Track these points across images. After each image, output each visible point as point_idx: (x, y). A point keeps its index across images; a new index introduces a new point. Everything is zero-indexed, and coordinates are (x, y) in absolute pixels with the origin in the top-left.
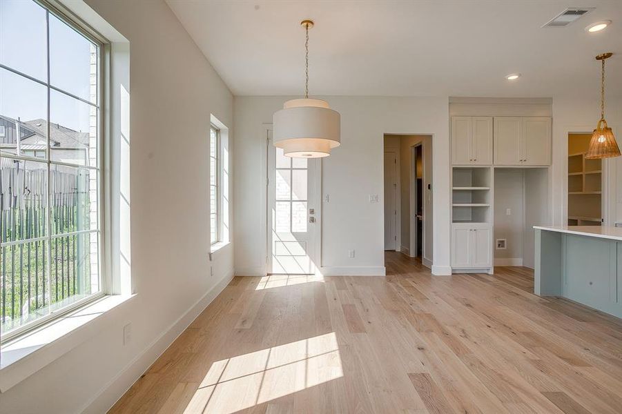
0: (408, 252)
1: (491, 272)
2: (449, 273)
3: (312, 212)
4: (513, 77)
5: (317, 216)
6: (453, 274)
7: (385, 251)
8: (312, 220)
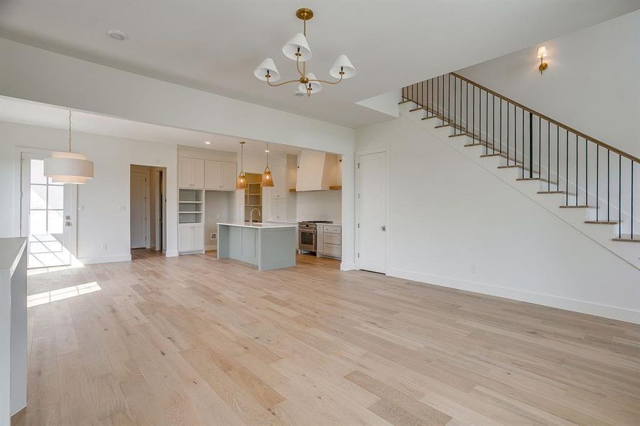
0: (155, 248)
1: (204, 252)
2: (177, 255)
3: (68, 218)
4: (209, 143)
5: (73, 221)
6: (179, 256)
7: (131, 249)
8: (68, 224)
